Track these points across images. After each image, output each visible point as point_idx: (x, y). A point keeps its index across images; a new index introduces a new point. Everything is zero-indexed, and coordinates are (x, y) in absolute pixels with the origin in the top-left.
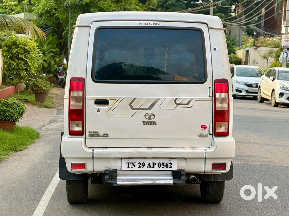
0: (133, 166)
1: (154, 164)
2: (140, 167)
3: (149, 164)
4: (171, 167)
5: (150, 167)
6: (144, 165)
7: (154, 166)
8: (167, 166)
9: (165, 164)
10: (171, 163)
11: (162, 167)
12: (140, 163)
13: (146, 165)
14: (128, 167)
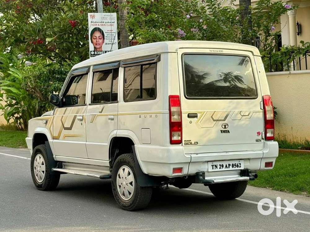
0: (216, 168)
1: (229, 165)
2: (220, 168)
3: (226, 165)
4: (240, 167)
5: (227, 168)
6: (223, 166)
7: (230, 167)
8: (238, 166)
9: (236, 165)
10: (240, 164)
11: (235, 167)
12: (220, 165)
13: (224, 166)
14: (213, 169)
